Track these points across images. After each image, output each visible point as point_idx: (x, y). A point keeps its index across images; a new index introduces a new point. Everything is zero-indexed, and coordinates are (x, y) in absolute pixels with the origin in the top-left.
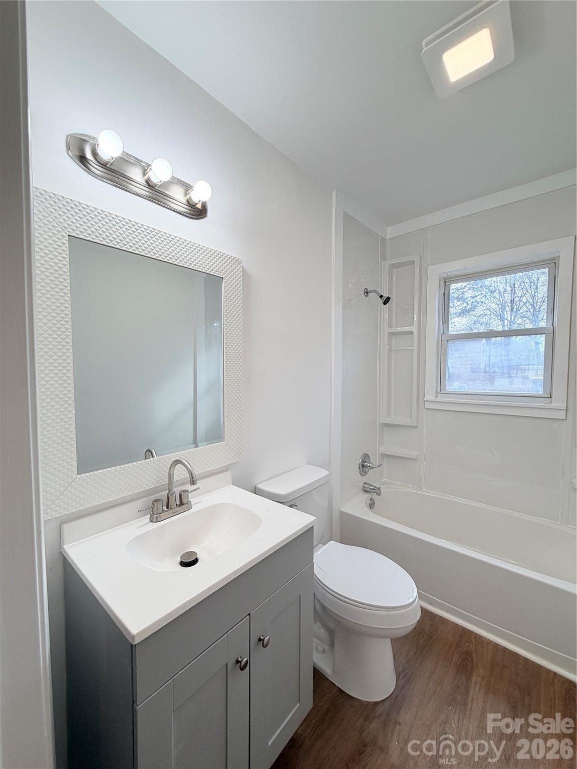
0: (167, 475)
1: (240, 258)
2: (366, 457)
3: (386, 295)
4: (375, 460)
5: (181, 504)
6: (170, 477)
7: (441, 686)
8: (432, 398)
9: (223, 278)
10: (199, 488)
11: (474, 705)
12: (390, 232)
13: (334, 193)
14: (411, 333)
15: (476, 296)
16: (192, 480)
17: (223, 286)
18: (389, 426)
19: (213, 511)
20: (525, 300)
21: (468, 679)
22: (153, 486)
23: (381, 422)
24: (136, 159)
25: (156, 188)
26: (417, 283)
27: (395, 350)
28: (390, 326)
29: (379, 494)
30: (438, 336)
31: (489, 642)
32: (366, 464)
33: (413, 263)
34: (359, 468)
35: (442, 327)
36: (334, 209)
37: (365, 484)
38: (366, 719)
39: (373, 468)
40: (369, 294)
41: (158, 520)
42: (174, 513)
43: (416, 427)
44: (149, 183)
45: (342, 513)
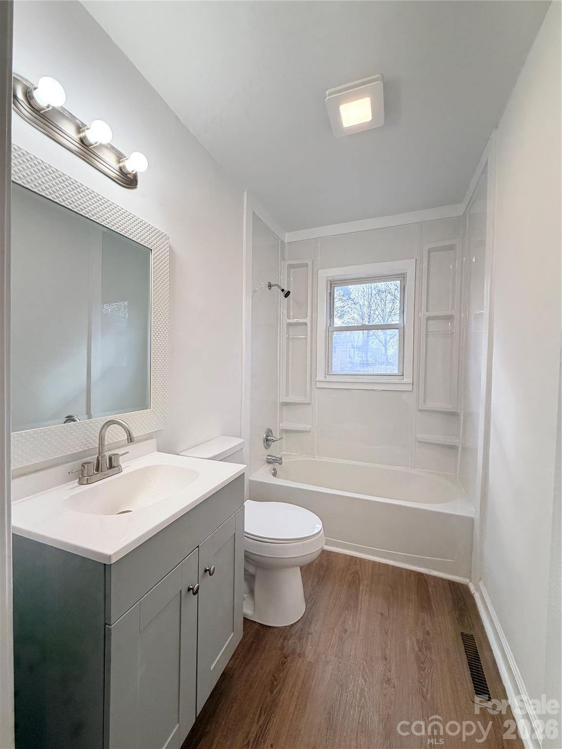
0: (98, 435)
1: (167, 234)
2: (269, 432)
3: (286, 290)
4: (276, 435)
5: (111, 467)
6: (101, 438)
7: (340, 599)
8: (322, 379)
9: (151, 250)
10: (128, 452)
11: (363, 604)
12: (288, 237)
13: (245, 194)
14: (306, 324)
15: (344, 307)
16: (129, 438)
17: (152, 257)
18: (286, 404)
19: (144, 473)
20: (377, 313)
21: (357, 590)
22: (81, 450)
23: (281, 401)
24: (71, 114)
25: (90, 147)
26: (310, 282)
27: (293, 338)
28: (289, 318)
29: (280, 464)
30: (326, 328)
31: (369, 561)
32: (269, 438)
33: (306, 265)
34: (264, 442)
35: (329, 320)
36: (245, 207)
37: (268, 456)
38: (284, 640)
39: (275, 441)
40: (272, 287)
41: (89, 482)
42: (105, 475)
43: (309, 404)
44: (82, 141)
45: (250, 481)
